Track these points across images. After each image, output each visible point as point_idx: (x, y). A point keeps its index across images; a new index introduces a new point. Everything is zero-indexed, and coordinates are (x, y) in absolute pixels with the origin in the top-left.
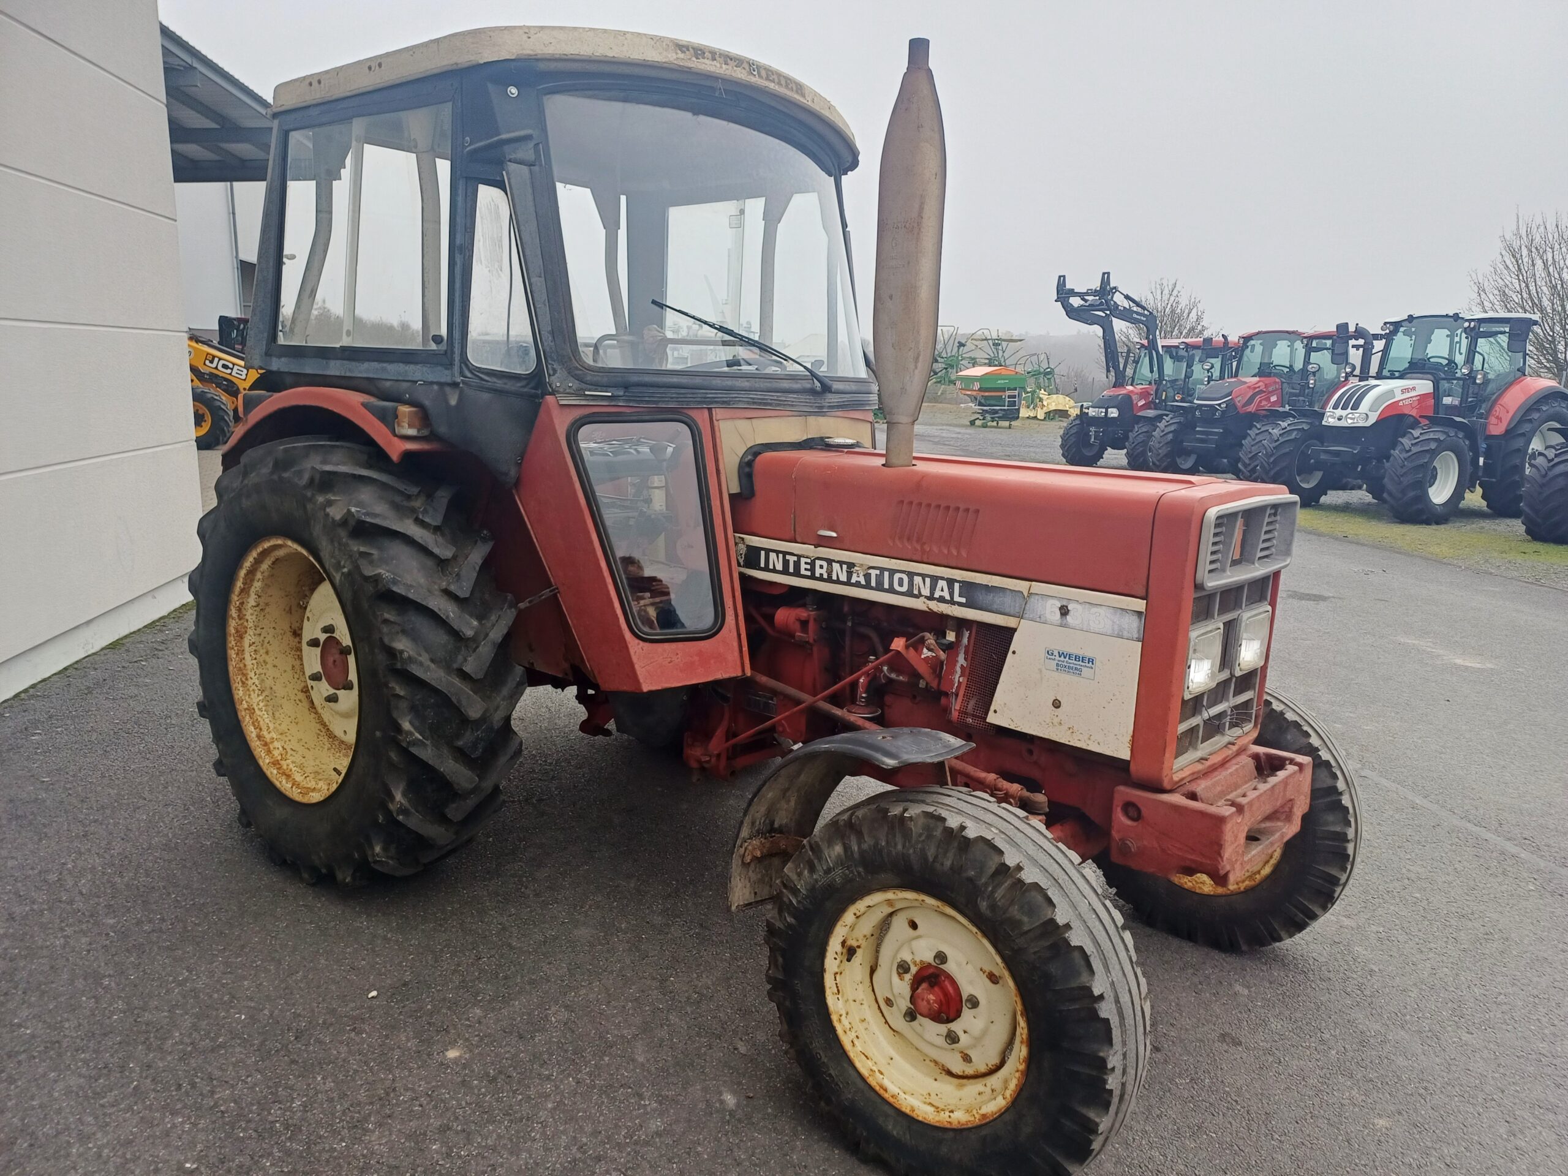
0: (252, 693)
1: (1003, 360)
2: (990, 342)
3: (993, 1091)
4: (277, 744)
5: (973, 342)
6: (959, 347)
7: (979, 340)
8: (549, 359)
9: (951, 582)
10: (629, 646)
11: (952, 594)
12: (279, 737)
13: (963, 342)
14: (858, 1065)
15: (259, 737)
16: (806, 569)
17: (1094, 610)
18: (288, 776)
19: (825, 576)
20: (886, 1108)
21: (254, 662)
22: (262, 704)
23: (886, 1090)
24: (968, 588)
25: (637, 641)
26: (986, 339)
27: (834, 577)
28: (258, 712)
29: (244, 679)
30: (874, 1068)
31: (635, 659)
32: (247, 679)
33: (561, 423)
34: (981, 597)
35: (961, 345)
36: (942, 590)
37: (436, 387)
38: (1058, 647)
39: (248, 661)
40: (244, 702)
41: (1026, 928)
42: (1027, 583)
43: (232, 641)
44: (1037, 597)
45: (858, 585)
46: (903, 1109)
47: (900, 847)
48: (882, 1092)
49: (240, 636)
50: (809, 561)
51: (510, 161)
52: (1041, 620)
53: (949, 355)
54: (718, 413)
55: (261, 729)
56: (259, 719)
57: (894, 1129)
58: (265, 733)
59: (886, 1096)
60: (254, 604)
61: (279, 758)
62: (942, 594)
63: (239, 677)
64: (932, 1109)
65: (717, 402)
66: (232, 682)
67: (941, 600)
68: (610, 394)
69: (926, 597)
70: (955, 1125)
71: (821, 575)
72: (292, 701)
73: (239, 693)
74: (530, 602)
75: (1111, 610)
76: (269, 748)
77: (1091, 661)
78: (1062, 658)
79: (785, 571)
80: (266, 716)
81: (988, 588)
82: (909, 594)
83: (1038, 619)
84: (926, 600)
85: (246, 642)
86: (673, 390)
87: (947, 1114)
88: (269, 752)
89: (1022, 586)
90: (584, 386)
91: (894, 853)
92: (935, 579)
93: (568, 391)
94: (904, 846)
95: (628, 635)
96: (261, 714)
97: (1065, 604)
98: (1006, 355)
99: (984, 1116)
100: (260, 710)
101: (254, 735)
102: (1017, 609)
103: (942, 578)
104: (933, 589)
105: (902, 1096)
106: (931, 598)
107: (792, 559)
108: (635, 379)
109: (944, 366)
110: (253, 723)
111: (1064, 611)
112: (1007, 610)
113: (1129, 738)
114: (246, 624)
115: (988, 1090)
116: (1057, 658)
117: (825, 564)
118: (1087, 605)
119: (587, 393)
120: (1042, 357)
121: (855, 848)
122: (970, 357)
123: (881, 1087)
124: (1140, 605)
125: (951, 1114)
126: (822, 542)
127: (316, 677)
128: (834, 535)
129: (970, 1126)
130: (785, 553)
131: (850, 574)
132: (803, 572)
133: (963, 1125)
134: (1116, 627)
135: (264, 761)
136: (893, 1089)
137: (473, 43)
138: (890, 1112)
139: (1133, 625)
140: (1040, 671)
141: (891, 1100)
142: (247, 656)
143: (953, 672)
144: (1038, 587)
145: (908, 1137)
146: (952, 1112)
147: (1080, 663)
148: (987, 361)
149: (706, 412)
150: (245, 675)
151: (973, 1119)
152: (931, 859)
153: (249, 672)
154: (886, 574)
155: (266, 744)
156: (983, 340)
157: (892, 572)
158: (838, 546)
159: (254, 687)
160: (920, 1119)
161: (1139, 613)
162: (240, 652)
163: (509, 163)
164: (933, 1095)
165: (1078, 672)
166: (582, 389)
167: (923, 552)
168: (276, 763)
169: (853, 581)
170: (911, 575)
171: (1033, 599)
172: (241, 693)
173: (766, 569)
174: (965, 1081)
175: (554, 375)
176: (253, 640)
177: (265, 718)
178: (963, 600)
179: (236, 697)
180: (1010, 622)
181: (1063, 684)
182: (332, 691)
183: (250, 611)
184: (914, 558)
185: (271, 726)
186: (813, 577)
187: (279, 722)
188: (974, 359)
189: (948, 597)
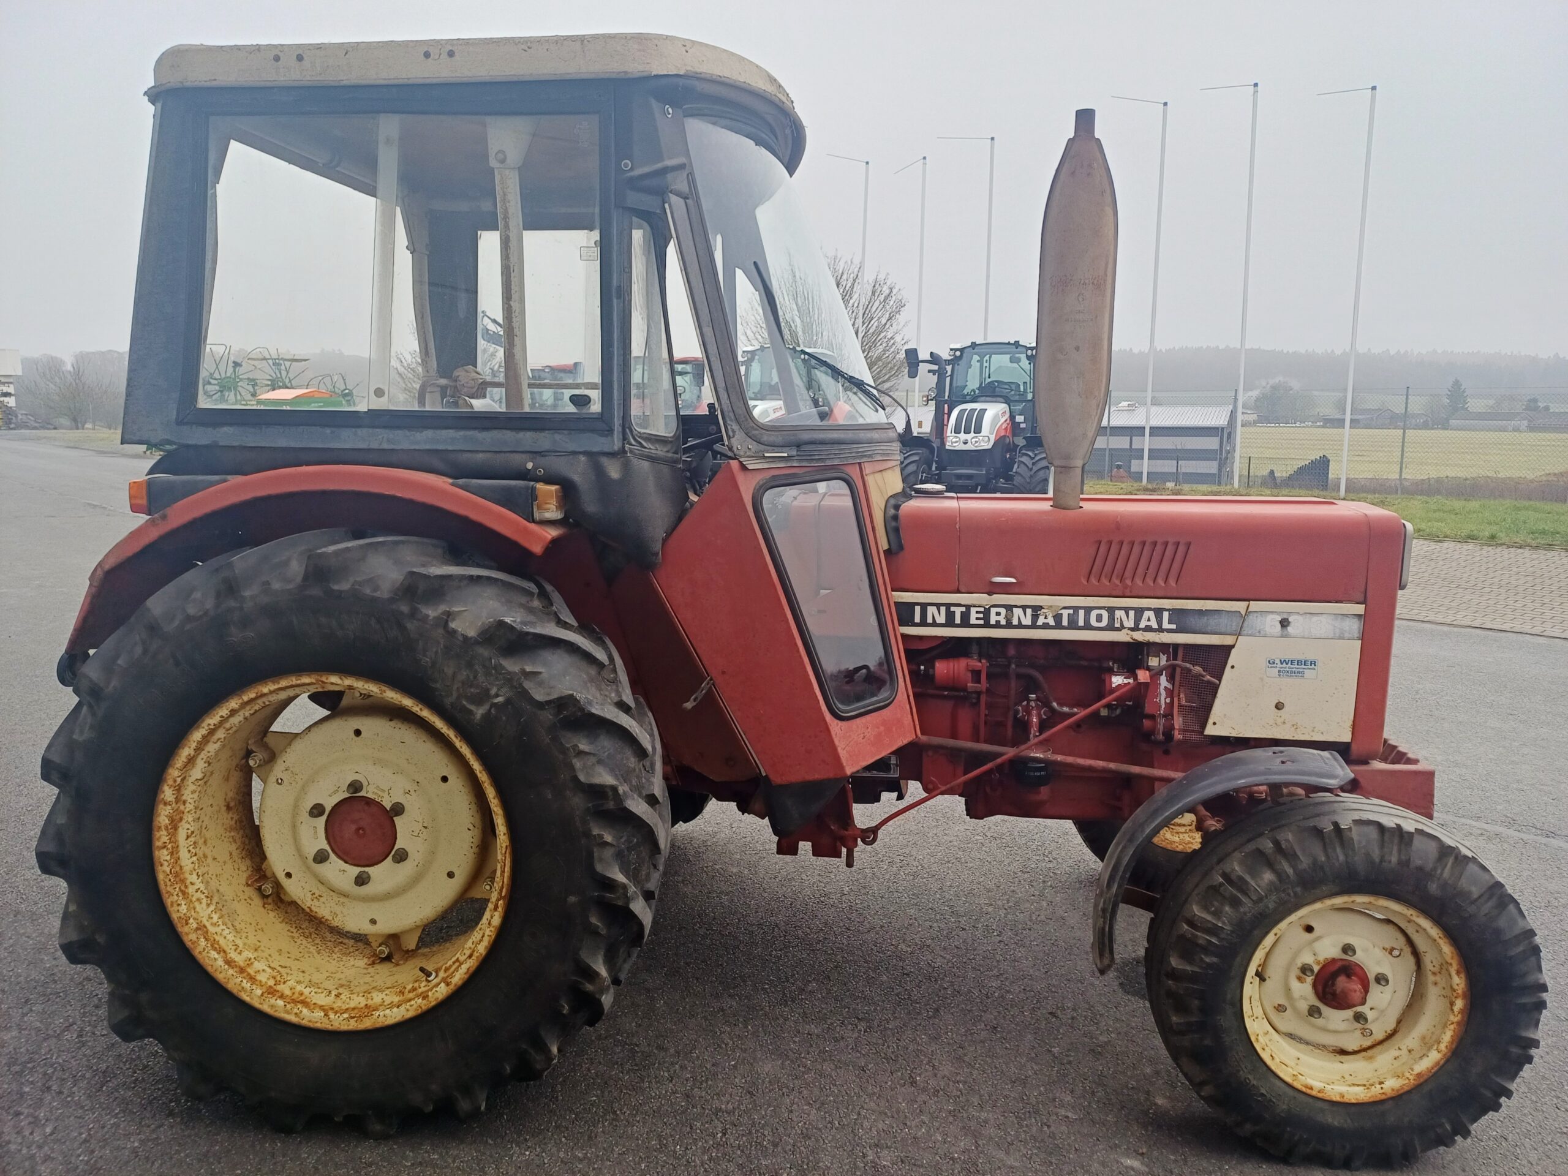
0: (197, 904)
1: (287, 381)
2: (270, 362)
3: (1410, 1051)
4: (258, 966)
5: (249, 361)
6: (234, 367)
7: (258, 359)
8: (727, 419)
9: (1159, 612)
10: (831, 728)
11: (1160, 623)
12: (256, 954)
13: (239, 361)
14: (1282, 1075)
15: (229, 962)
16: (977, 618)
17: (1315, 618)
18: (304, 1003)
19: (1003, 622)
20: (1320, 1104)
21: (195, 859)
22: (215, 917)
23: (1311, 1089)
24: (1177, 615)
25: (836, 721)
26: (265, 359)
27: (1015, 622)
28: (211, 929)
29: (183, 888)
30: (1295, 1073)
31: (836, 742)
32: (186, 887)
33: (747, 488)
34: (1192, 621)
35: (236, 364)
36: (1149, 620)
37: (583, 458)
38: (1277, 656)
39: (186, 860)
40: (191, 920)
41: (1475, 896)
42: (1246, 603)
43: (161, 837)
44: (1255, 614)
45: (1046, 626)
46: (1334, 1099)
47: (1342, 858)
48: (1309, 1091)
49: (174, 825)
50: (982, 609)
51: (671, 192)
52: (1260, 634)
53: (223, 376)
54: (868, 468)
55: (224, 952)
56: (217, 938)
57: (1334, 1120)
58: (233, 955)
59: (1314, 1093)
60: (200, 776)
61: (271, 983)
62: (1149, 623)
63: (177, 886)
64: (1362, 1088)
65: (865, 456)
66: (165, 896)
67: (1148, 629)
68: (786, 455)
69: (1130, 629)
70: (1390, 1094)
71: (998, 622)
72: (243, 901)
73: (178, 909)
74: (695, 700)
75: (1332, 617)
76: (249, 974)
77: (1313, 663)
78: (1284, 665)
79: (950, 622)
80: (227, 931)
81: (1201, 613)
82: (1110, 627)
83: (1258, 634)
84: (1129, 632)
85: (182, 834)
86: (836, 447)
87: (1378, 1086)
88: (252, 979)
89: (1240, 606)
90: (762, 447)
91: (1337, 864)
92: (1139, 612)
93: (748, 454)
94: (1346, 856)
95: (828, 717)
96: (218, 930)
97: (1285, 617)
98: (291, 375)
99: (1419, 1075)
100: (215, 925)
101: (220, 962)
102: (1234, 628)
103: (1149, 609)
104: (1137, 620)
105: (1328, 1087)
106: (1136, 628)
107: (958, 611)
108: (806, 436)
109: (217, 388)
110: (212, 946)
111: (1284, 623)
112: (1223, 630)
113: (1351, 723)
114: (182, 807)
115: (1404, 1051)
116: (1279, 665)
117: (1003, 611)
118: (1308, 615)
119: (766, 455)
120: (335, 378)
121: (1290, 871)
122: (248, 379)
123: (1306, 1087)
124: (1360, 609)
125: (1383, 1086)
126: (994, 589)
127: (321, 858)
128: (1013, 580)
129: (1406, 1089)
130: (948, 606)
131: (1035, 617)
132: (973, 621)
133: (1398, 1090)
134: (1337, 631)
135: (252, 995)
136: (1317, 1084)
137: (639, 50)
138: (1326, 1106)
139: (1354, 627)
140: (1262, 679)
141: (1320, 1095)
142: (183, 853)
143: (1158, 695)
144: (1255, 606)
145: (1349, 1121)
146: (1381, 1083)
147: (1303, 666)
148: (269, 383)
149: (857, 466)
150: (183, 881)
151: (1407, 1081)
152: (1377, 860)
153: (187, 875)
154: (1082, 613)
155: (242, 970)
156: (262, 359)
157: (1088, 610)
158: (1017, 591)
159: (199, 895)
160: (1353, 1101)
161: (1359, 616)
162: (174, 852)
163: (670, 195)
164: (1347, 1077)
165: (1301, 674)
166: (760, 451)
167: (1126, 587)
168: (271, 991)
169: (1040, 622)
170: (1111, 610)
171: (1251, 617)
172: (183, 908)
173: (924, 623)
174: (1370, 1053)
175: (734, 436)
176: (192, 829)
177: (226, 937)
178: (1174, 627)
179: (174, 916)
180: (1227, 640)
181: (1288, 688)
182: (356, 871)
183: (192, 787)
184: (1114, 593)
185: (239, 942)
186: (987, 625)
187: (244, 935)
188: (253, 380)
189: (1155, 626)
